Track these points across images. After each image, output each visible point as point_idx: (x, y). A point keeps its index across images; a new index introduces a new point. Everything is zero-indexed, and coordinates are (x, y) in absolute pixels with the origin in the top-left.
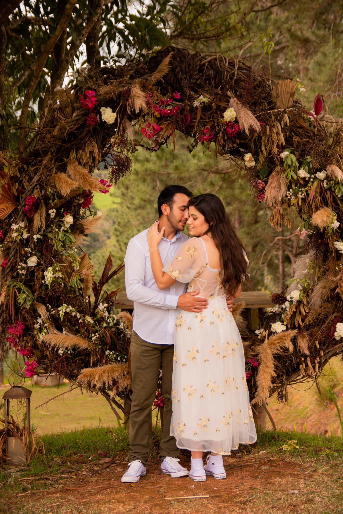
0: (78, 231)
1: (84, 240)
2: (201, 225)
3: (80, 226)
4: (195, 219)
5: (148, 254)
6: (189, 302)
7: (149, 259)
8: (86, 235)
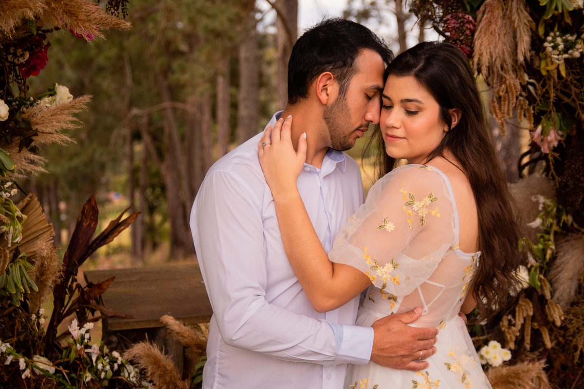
0: (17, 140)
1: (32, 162)
2: (430, 129)
3: (23, 125)
4: (410, 113)
5: (270, 211)
6: (401, 345)
7: (273, 223)
8: (34, 150)
